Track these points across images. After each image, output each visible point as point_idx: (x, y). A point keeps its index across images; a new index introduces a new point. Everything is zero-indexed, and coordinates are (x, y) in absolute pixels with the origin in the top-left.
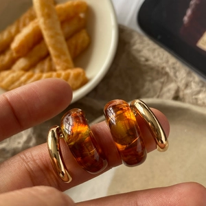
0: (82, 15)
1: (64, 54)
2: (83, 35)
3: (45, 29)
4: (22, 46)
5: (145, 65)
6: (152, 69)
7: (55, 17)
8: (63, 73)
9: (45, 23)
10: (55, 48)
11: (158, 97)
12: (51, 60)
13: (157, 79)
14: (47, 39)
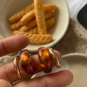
0: (53, 11)
1: (44, 27)
2: (53, 20)
3: (37, 15)
4: (25, 20)
5: (80, 38)
6: (82, 40)
7: (43, 10)
8: (43, 36)
9: (38, 12)
10: (40, 24)
11: (83, 53)
12: (37, 29)
13: (84, 45)
14: (37, 19)
